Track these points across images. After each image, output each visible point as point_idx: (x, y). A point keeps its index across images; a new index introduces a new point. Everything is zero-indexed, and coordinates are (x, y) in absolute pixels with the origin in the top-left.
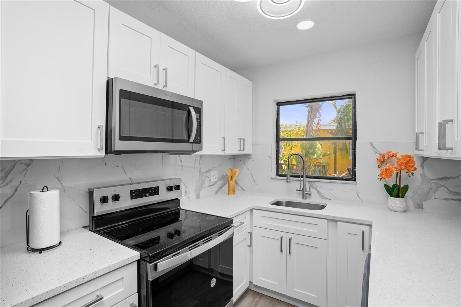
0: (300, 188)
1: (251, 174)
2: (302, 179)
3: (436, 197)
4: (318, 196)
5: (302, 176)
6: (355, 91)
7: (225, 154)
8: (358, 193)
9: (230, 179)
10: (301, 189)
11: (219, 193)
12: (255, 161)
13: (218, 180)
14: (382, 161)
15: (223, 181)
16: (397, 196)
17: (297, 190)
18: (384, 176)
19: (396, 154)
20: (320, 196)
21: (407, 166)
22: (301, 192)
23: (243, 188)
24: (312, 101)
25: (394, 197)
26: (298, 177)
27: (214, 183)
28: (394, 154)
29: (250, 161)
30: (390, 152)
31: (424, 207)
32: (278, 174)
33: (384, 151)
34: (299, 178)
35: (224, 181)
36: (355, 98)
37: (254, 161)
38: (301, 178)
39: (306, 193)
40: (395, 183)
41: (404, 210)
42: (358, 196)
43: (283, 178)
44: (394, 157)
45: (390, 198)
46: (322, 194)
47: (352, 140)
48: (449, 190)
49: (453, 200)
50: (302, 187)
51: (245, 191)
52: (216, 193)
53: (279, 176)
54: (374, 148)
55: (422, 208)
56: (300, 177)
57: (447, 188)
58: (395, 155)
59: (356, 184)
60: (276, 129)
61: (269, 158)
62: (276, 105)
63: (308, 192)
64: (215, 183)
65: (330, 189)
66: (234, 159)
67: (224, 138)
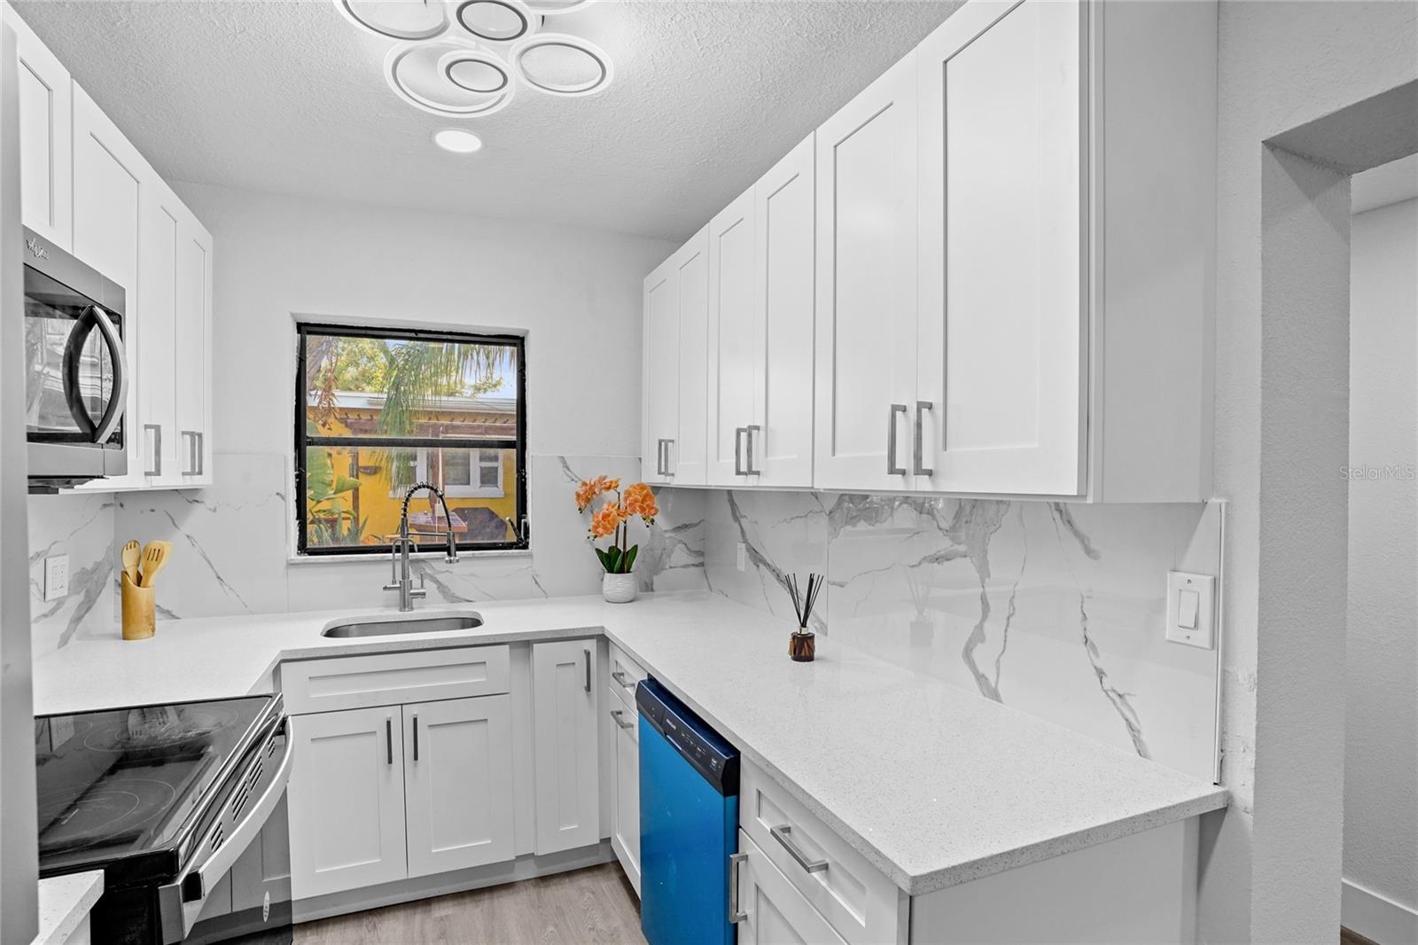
0: (394, 582)
1: (205, 557)
2: (400, 554)
3: (672, 566)
4: (441, 596)
5: (399, 546)
6: (528, 332)
7: (152, 487)
8: (537, 575)
9: (131, 580)
10: (398, 582)
11: (73, 641)
12: (218, 510)
13: (69, 589)
14: (587, 498)
15: (83, 594)
16: (621, 571)
17: (385, 588)
18: (600, 530)
19: (616, 482)
20: (444, 598)
21: (644, 506)
22: (397, 592)
23: (165, 609)
24: (413, 335)
25: (617, 573)
26: (388, 550)
27: (54, 604)
28: (611, 482)
29: (199, 512)
30: (605, 478)
31: (654, 587)
32: (303, 547)
33: (592, 478)
34: (391, 555)
35: (87, 591)
36: (523, 346)
37: (215, 510)
38: (396, 554)
39: (412, 591)
40: (614, 545)
41: (631, 598)
42: (536, 582)
43: (333, 558)
44: (612, 490)
45: (608, 575)
46: (449, 590)
47: (515, 450)
48: (688, 549)
49: (694, 565)
50: (399, 578)
51: (178, 618)
52: (64, 641)
53: (310, 554)
54: (569, 469)
55: (652, 590)
56: (394, 550)
57: (686, 545)
58: (613, 485)
59: (530, 556)
60: (294, 408)
61: (278, 498)
62: (296, 331)
63: (418, 589)
64: (60, 602)
65: (472, 575)
66: (122, 505)
67: (157, 428)
